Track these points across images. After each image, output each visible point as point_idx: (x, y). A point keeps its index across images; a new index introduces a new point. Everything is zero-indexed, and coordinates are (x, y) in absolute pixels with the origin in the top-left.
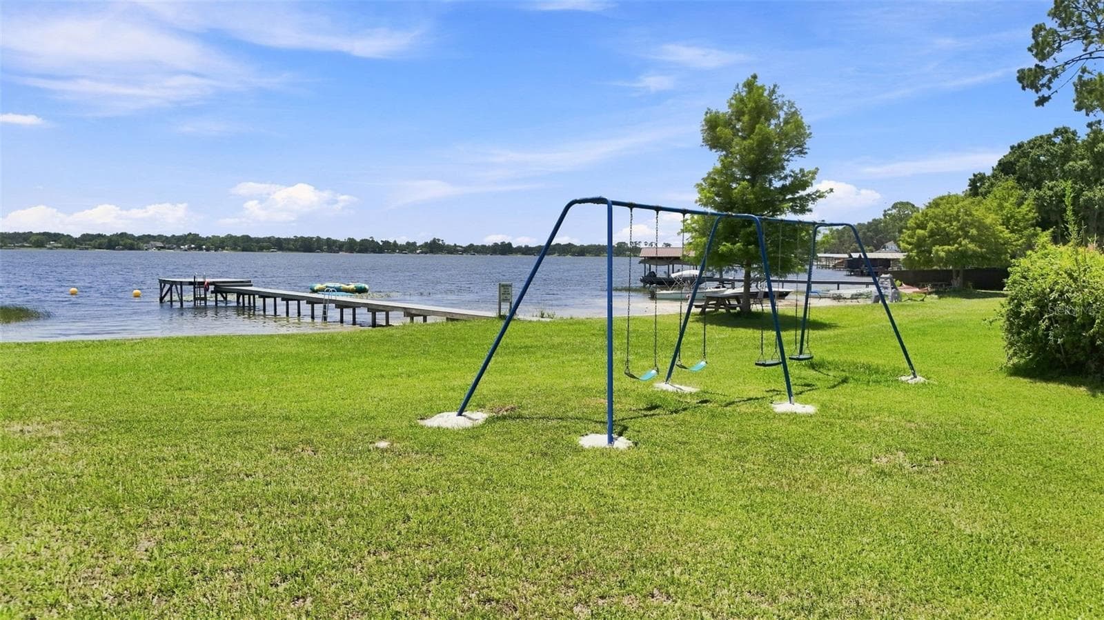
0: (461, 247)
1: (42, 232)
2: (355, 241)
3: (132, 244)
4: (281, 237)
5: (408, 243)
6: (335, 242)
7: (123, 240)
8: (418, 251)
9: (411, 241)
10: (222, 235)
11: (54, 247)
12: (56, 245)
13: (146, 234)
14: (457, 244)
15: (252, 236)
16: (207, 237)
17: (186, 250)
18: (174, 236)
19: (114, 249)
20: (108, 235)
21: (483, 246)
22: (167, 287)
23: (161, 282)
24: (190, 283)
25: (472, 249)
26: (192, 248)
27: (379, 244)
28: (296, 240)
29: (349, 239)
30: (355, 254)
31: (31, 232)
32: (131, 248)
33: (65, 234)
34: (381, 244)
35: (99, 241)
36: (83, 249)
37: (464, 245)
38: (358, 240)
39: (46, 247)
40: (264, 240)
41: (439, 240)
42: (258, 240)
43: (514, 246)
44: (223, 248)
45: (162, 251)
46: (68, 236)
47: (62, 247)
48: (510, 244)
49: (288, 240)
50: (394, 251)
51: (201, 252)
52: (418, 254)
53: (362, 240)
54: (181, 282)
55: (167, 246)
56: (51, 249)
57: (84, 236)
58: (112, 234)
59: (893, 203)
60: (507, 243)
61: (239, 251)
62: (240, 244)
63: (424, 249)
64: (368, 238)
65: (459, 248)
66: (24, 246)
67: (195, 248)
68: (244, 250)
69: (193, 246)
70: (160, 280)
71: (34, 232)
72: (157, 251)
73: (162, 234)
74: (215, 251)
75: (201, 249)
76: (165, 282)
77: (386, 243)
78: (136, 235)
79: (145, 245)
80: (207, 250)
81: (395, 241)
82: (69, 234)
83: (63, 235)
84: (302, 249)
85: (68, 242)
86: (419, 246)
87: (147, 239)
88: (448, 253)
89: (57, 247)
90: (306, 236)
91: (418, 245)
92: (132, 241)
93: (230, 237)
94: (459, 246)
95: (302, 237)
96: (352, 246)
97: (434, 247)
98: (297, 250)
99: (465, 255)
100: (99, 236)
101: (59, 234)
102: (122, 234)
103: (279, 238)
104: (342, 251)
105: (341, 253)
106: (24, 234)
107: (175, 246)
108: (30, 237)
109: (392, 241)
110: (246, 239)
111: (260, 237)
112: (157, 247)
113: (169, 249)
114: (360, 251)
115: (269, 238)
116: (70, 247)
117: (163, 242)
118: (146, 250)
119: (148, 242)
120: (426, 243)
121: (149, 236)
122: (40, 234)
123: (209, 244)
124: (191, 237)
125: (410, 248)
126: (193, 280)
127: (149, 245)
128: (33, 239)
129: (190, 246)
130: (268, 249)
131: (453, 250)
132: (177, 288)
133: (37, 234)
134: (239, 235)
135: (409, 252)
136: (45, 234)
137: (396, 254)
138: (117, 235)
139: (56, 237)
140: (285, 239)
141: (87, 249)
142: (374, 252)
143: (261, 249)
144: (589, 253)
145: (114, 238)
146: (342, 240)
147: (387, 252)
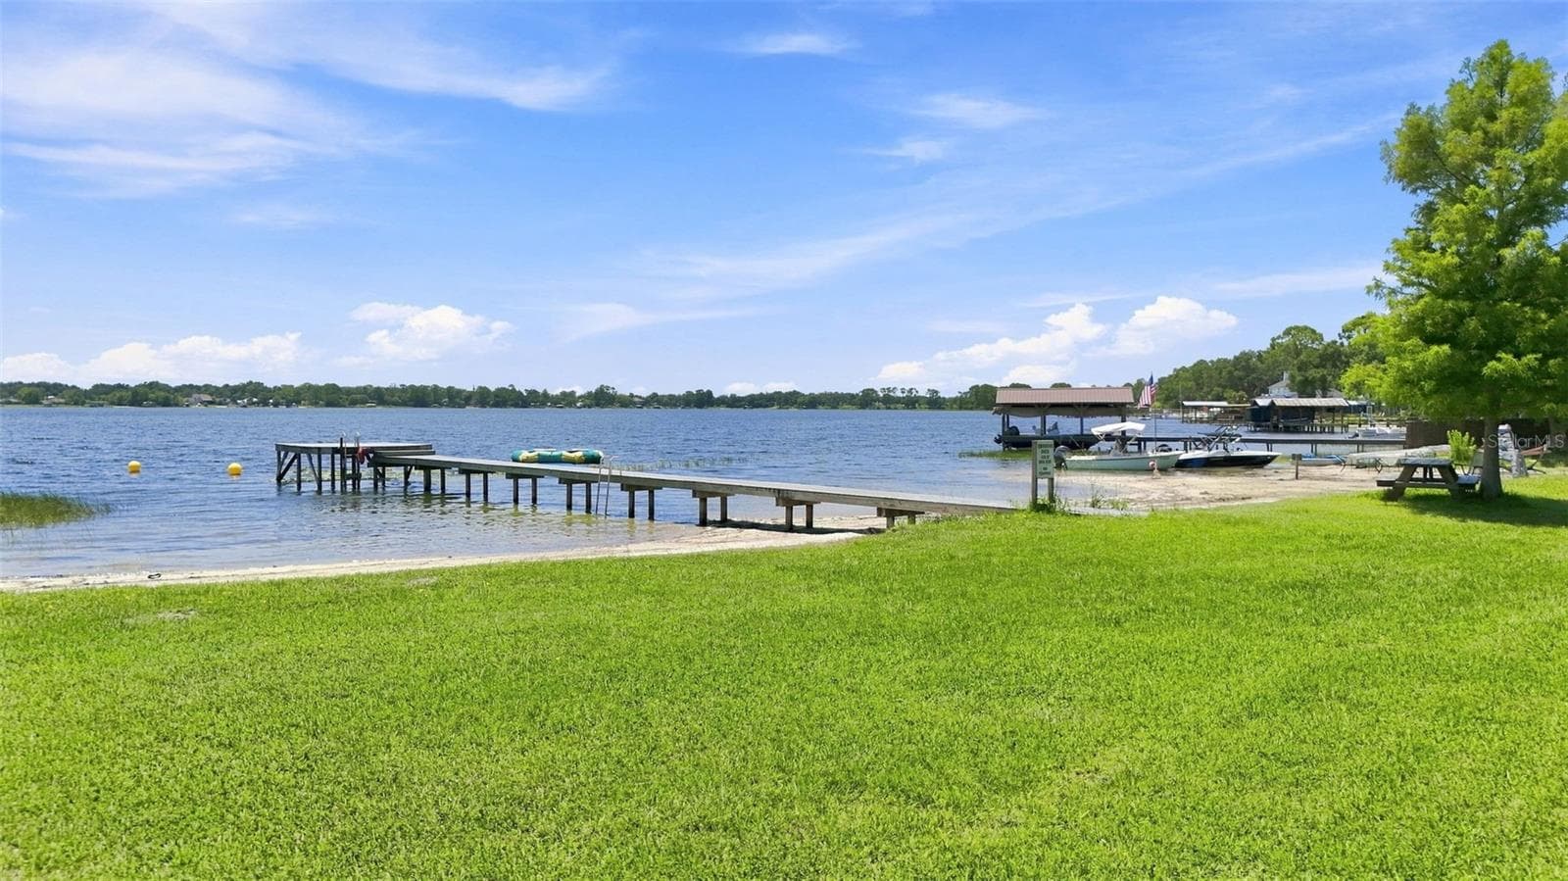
0: (640, 397)
1: (36, 382)
2: (489, 390)
3: (167, 398)
4: (381, 386)
5: (564, 394)
6: (460, 392)
7: (153, 393)
8: (578, 405)
9: (568, 390)
10: (296, 385)
11: (54, 403)
12: (56, 400)
13: (188, 384)
14: (635, 394)
15: (341, 385)
16: (275, 387)
17: (245, 406)
18: (227, 386)
19: (140, 405)
20: (132, 385)
21: (671, 397)
22: (290, 456)
23: (279, 448)
24: (335, 451)
25: (654, 401)
26: (254, 403)
27: (521, 393)
28: (404, 389)
29: (480, 388)
30: (488, 409)
31: (20, 383)
32: (166, 403)
33: (70, 385)
34: (525, 394)
35: (118, 395)
36: (95, 406)
37: (645, 395)
38: (492, 389)
39: (41, 403)
40: (358, 390)
41: (608, 388)
42: (349, 391)
43: (716, 395)
44: (298, 403)
45: (211, 407)
46: (74, 387)
47: (66, 404)
48: (709, 393)
49: (391, 391)
50: (543, 404)
51: (266, 408)
52: (579, 408)
53: (498, 390)
54: (319, 448)
55: (218, 400)
56: (50, 406)
57: (96, 387)
58: (137, 384)
59: (1284, 329)
60: (705, 391)
61: (321, 406)
62: (324, 397)
63: (588, 402)
64: (507, 387)
65: (636, 399)
66: (10, 403)
67: (258, 404)
68: (329, 404)
69: (255, 400)
70: (277, 445)
71: (26, 381)
72: (203, 407)
73: (209, 383)
74: (288, 406)
75: (266, 404)
76: (287, 449)
77: (533, 393)
78: (173, 385)
79: (186, 399)
80: (276, 405)
81: (545, 390)
82: (75, 384)
83: (66, 386)
84: (412, 403)
85: (76, 397)
86: (580, 397)
87: (188, 390)
88: (622, 406)
89: (59, 404)
90: (417, 384)
91: (577, 394)
92: (168, 395)
93: (308, 388)
94: (637, 396)
95: (412, 387)
96: (484, 398)
97: (602, 398)
98: (404, 404)
99: (645, 408)
100: (119, 387)
101: (60, 385)
102: (151, 384)
103: (378, 388)
104: (469, 405)
105: (467, 407)
106: (10, 385)
107: (229, 400)
108: (19, 388)
109: (541, 391)
110: (333, 389)
111: (351, 386)
112: (202, 402)
113: (220, 404)
114: (496, 405)
115: (365, 388)
116: (76, 404)
117: (211, 395)
118: (187, 406)
119: (189, 395)
120: (590, 394)
121: (191, 386)
122: (32, 385)
123: (277, 397)
124: (252, 387)
125: (567, 400)
126: (338, 445)
127: (191, 400)
128: (24, 392)
129: (251, 399)
130: (363, 402)
131: (628, 402)
132: (310, 459)
133: (30, 385)
134: (322, 384)
135: (566, 405)
136: (39, 385)
137: (547, 409)
138: (144, 385)
139: (56, 389)
140: (387, 389)
141: (102, 405)
142: (516, 405)
143: (353, 403)
144: (824, 404)
145: (141, 390)
146: (470, 389)
147: (535, 406)
